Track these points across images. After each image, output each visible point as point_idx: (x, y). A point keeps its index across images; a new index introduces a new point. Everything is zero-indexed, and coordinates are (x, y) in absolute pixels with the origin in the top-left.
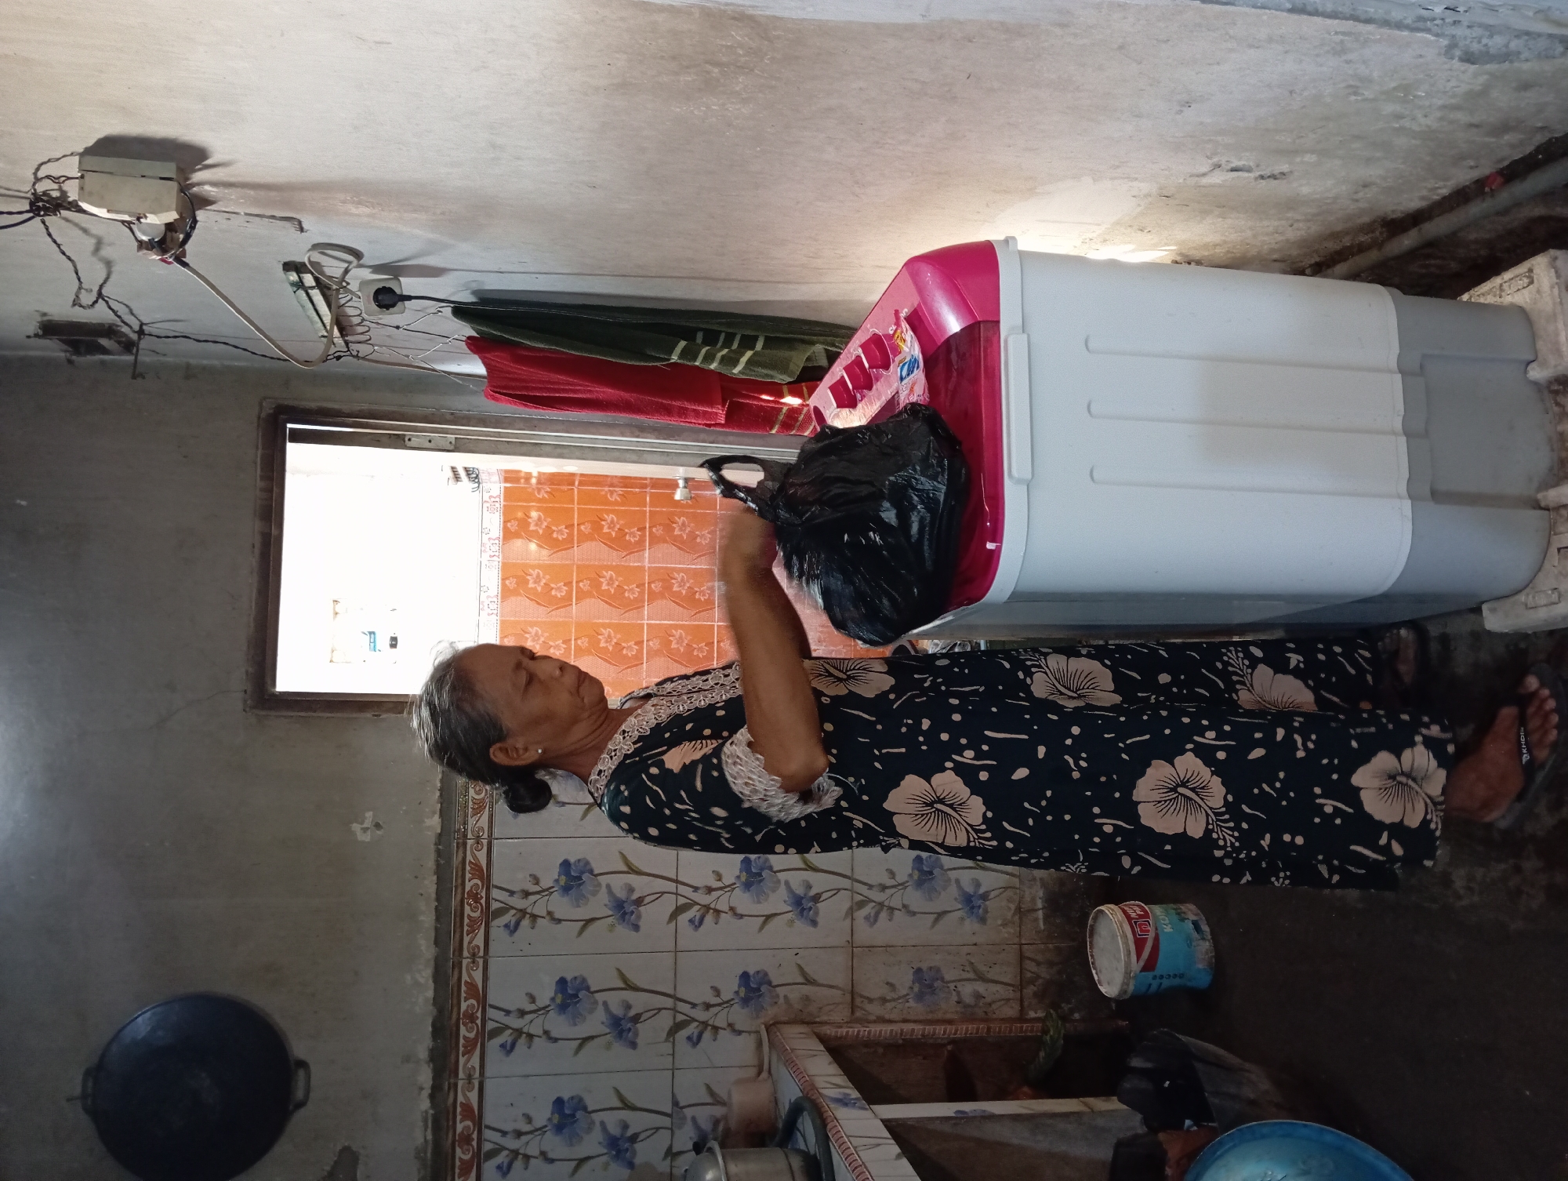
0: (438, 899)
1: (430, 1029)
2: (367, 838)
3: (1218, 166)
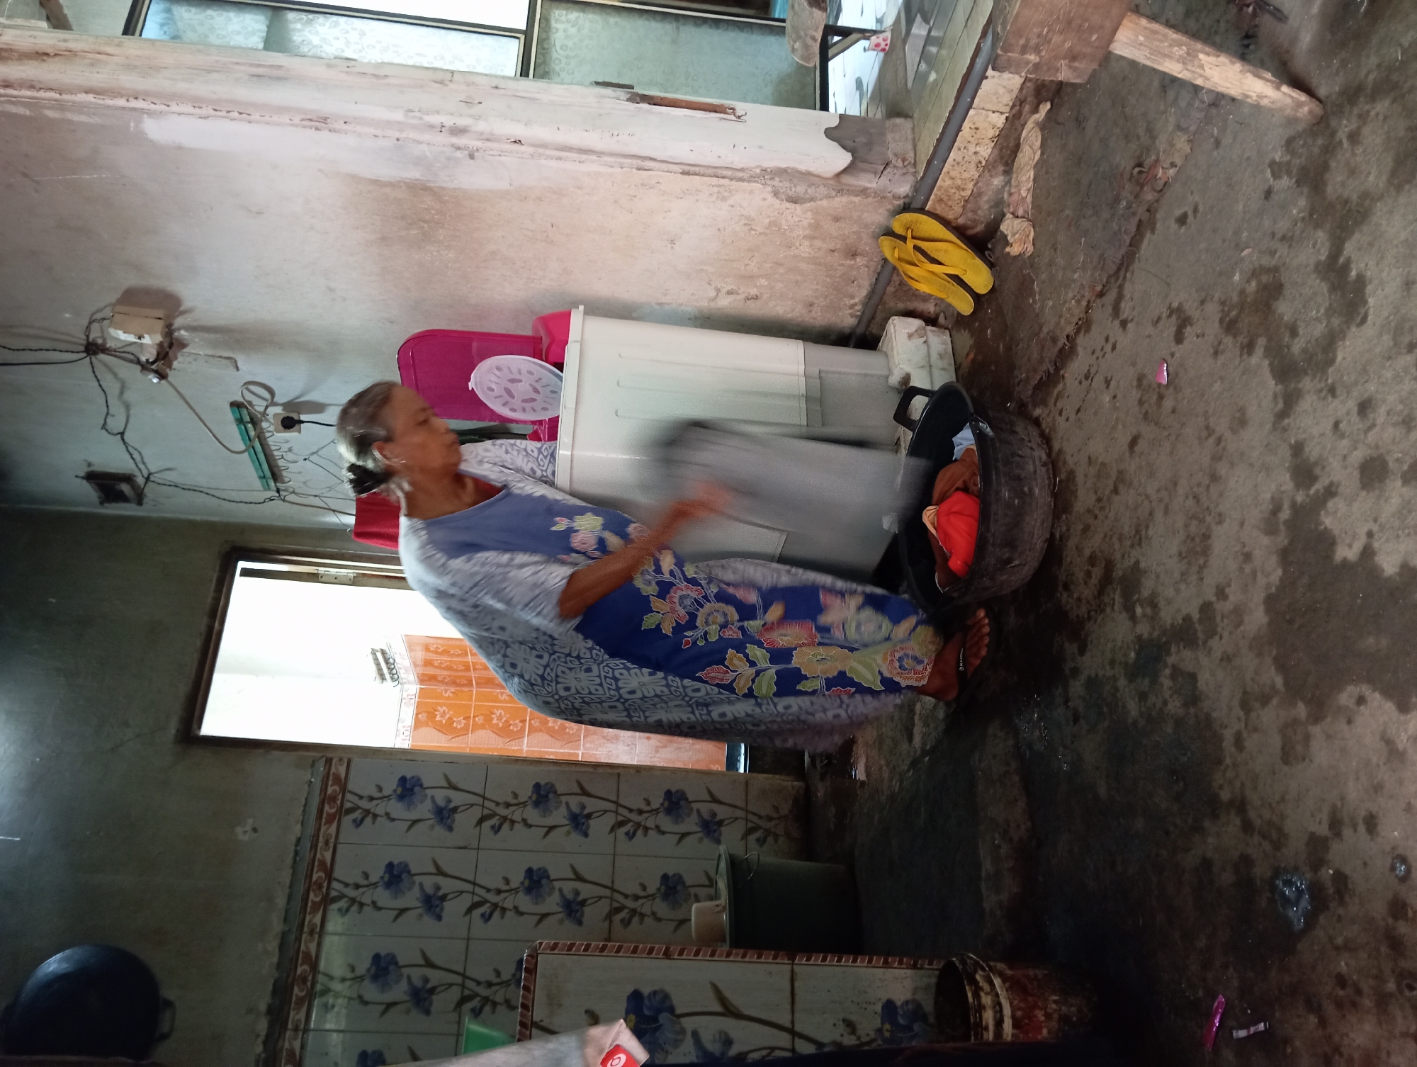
0: (291, 886)
1: (271, 987)
2: (246, 838)
3: (718, 290)
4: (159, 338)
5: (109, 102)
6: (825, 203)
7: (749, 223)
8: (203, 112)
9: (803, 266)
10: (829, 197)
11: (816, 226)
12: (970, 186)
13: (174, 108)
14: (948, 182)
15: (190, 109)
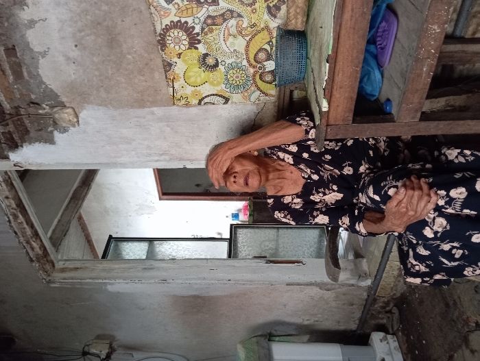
3: (303, 320)
4: (107, 351)
5: (97, 281)
6: (339, 290)
7: (312, 298)
8: (127, 281)
9: (334, 309)
10: (340, 288)
11: (337, 297)
12: (393, 283)
13: (117, 281)
14: (384, 283)
15: (123, 281)
